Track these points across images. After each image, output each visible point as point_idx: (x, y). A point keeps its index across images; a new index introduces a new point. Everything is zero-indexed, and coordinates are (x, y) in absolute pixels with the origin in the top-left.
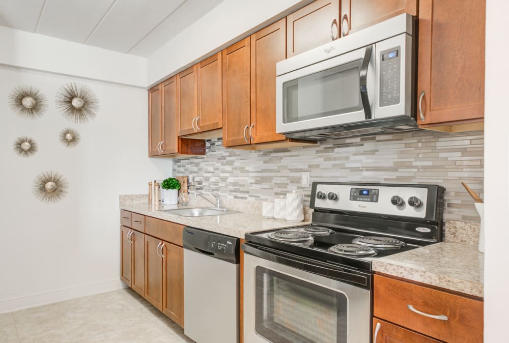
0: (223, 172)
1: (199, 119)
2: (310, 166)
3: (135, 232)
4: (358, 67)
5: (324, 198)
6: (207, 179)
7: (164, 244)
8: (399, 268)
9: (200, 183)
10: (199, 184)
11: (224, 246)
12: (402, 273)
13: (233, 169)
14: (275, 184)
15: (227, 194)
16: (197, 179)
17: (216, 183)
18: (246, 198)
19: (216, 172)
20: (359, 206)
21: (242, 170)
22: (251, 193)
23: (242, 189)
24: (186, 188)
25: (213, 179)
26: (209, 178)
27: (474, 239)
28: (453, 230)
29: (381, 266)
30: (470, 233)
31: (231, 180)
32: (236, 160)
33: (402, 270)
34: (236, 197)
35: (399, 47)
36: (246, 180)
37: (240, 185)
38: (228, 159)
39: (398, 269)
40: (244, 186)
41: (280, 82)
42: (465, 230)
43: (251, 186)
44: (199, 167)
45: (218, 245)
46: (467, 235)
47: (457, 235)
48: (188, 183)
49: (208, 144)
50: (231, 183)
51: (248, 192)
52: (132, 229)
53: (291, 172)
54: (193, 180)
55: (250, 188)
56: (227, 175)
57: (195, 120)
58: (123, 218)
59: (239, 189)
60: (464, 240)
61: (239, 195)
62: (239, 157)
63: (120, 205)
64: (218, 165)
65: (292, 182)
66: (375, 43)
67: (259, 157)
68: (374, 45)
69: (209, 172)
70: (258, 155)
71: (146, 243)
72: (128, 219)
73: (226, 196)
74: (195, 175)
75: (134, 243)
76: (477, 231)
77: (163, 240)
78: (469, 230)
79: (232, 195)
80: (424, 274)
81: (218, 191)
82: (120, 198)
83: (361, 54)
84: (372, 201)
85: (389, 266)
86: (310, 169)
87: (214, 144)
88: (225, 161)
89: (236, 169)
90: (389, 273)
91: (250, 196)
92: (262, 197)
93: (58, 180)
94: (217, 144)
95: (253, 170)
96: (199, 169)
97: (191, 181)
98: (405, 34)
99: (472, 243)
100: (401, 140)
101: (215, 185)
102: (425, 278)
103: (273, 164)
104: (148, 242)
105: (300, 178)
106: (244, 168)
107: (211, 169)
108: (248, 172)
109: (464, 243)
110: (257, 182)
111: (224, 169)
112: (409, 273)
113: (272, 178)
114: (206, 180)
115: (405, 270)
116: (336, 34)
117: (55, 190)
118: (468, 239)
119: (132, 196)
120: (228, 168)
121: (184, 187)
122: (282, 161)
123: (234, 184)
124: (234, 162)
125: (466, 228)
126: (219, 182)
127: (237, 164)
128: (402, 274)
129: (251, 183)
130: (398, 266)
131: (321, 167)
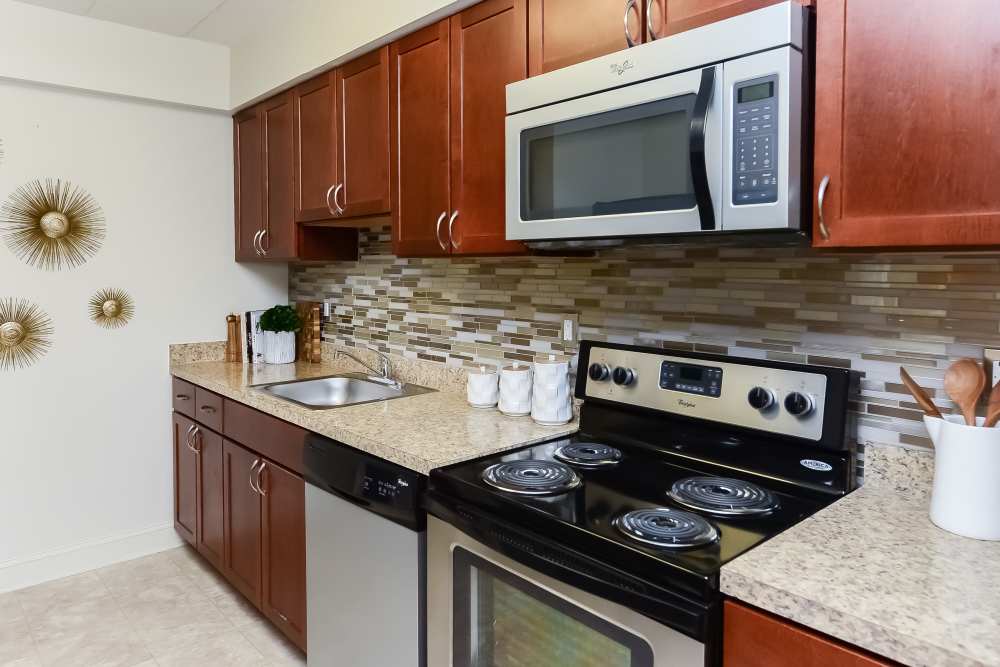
0: (396, 299)
1: (342, 189)
2: (578, 302)
3: (204, 430)
4: (683, 112)
5: (606, 378)
6: (362, 312)
7: (264, 465)
8: (782, 595)
9: (347, 319)
10: (344, 321)
11: (392, 490)
12: (787, 607)
13: (416, 294)
14: (506, 334)
15: (404, 348)
16: (341, 311)
17: (381, 323)
18: (443, 360)
19: (381, 299)
20: (681, 402)
21: (436, 299)
22: (453, 351)
23: (434, 338)
24: (317, 328)
25: (373, 314)
26: (366, 309)
27: (924, 486)
28: (881, 464)
29: (740, 585)
30: (916, 472)
31: (411, 318)
32: (422, 276)
33: (787, 601)
34: (420, 356)
35: (776, 76)
36: (444, 322)
37: (430, 331)
38: (405, 272)
39: (779, 597)
40: (438, 332)
41: (513, 128)
42: (906, 466)
43: (455, 335)
44: (345, 286)
45: (378, 486)
46: (909, 476)
47: (888, 475)
48: (322, 317)
49: (363, 238)
50: (410, 324)
51: (448, 347)
52: (196, 421)
53: (538, 311)
54: (333, 311)
55: (452, 338)
56: (404, 306)
57: (333, 190)
58: (178, 395)
59: (429, 339)
60: (903, 486)
61: (429, 351)
62: (427, 271)
63: (172, 367)
64: (385, 284)
65: (540, 333)
66: (723, 61)
67: (470, 273)
68: (719, 67)
69: (366, 298)
70: (470, 269)
71: (226, 456)
72: (188, 398)
73: (401, 353)
74: (335, 301)
75: (201, 453)
76: (931, 470)
77: (261, 456)
78: (914, 465)
79: (414, 350)
80: (837, 617)
81: (386, 339)
82: (171, 351)
83: (692, 83)
84: (707, 393)
85: (758, 587)
86: (578, 309)
87: (376, 238)
88: (400, 276)
89: (423, 295)
90: (758, 604)
91: (451, 356)
92: (477, 359)
93: (27, 317)
94: (382, 238)
95: (458, 301)
96: (344, 290)
97: (327, 313)
98: (789, 47)
99: (919, 495)
100: (771, 260)
101: (377, 325)
102: (842, 628)
103: (502, 292)
104: (229, 455)
105: (559, 327)
106: (439, 295)
107: (369, 291)
108: (447, 303)
109: (903, 494)
110: (468, 328)
111: (398, 292)
112: (805, 610)
113: (498, 320)
114: (358, 314)
115: (796, 602)
116: (635, 32)
117: (23, 338)
118: (910, 485)
119: (198, 345)
120: (406, 292)
121: (312, 325)
122: (519, 286)
123: (418, 328)
124: (418, 280)
125: (907, 462)
126: (386, 321)
127: (424, 285)
128: (787, 611)
129: (454, 329)
130: (780, 591)
131: (602, 304)
